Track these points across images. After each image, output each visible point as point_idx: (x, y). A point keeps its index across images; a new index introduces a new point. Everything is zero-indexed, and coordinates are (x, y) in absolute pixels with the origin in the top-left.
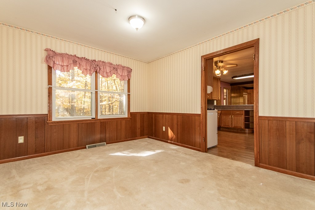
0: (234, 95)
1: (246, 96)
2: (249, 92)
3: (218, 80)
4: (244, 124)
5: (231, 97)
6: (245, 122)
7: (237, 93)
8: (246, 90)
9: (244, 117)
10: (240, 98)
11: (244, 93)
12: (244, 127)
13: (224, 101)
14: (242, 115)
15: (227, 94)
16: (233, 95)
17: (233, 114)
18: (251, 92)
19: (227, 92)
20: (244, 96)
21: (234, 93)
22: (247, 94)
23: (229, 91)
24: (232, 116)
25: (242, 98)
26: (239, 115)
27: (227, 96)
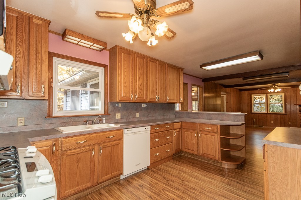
0: (209, 95)
1: (225, 96)
2: (228, 91)
3: (178, 71)
4: (220, 151)
5: (205, 98)
6: (222, 146)
7: (212, 92)
8: (224, 89)
9: (219, 136)
10: (217, 98)
11: (222, 93)
12: (220, 156)
13: (194, 102)
14: (217, 133)
15: (198, 94)
16: (206, 95)
17: (200, 131)
18: (230, 91)
19: (198, 91)
20: (221, 96)
21: (209, 93)
22: (225, 93)
23: (201, 89)
24: (198, 134)
25: (220, 98)
26: (211, 134)
27: (198, 97)
